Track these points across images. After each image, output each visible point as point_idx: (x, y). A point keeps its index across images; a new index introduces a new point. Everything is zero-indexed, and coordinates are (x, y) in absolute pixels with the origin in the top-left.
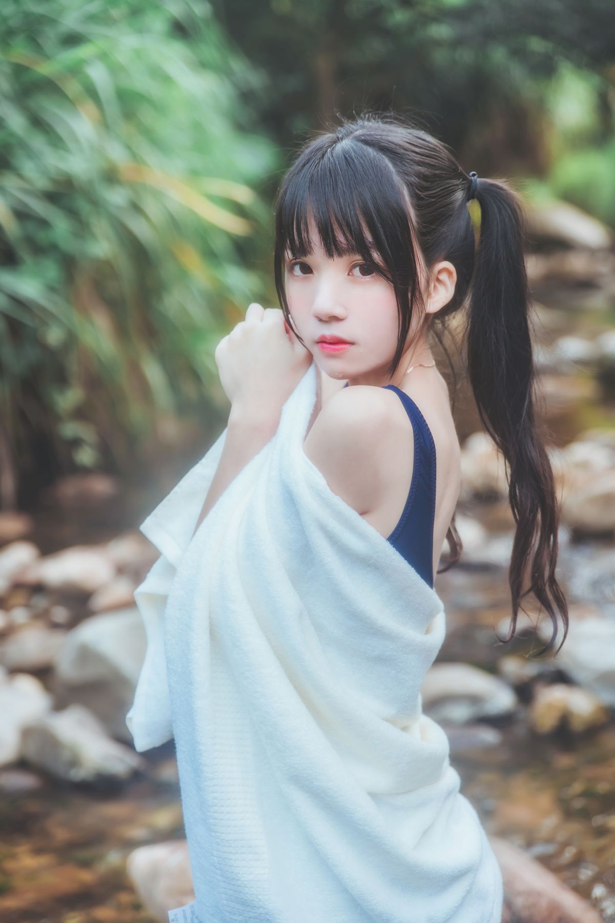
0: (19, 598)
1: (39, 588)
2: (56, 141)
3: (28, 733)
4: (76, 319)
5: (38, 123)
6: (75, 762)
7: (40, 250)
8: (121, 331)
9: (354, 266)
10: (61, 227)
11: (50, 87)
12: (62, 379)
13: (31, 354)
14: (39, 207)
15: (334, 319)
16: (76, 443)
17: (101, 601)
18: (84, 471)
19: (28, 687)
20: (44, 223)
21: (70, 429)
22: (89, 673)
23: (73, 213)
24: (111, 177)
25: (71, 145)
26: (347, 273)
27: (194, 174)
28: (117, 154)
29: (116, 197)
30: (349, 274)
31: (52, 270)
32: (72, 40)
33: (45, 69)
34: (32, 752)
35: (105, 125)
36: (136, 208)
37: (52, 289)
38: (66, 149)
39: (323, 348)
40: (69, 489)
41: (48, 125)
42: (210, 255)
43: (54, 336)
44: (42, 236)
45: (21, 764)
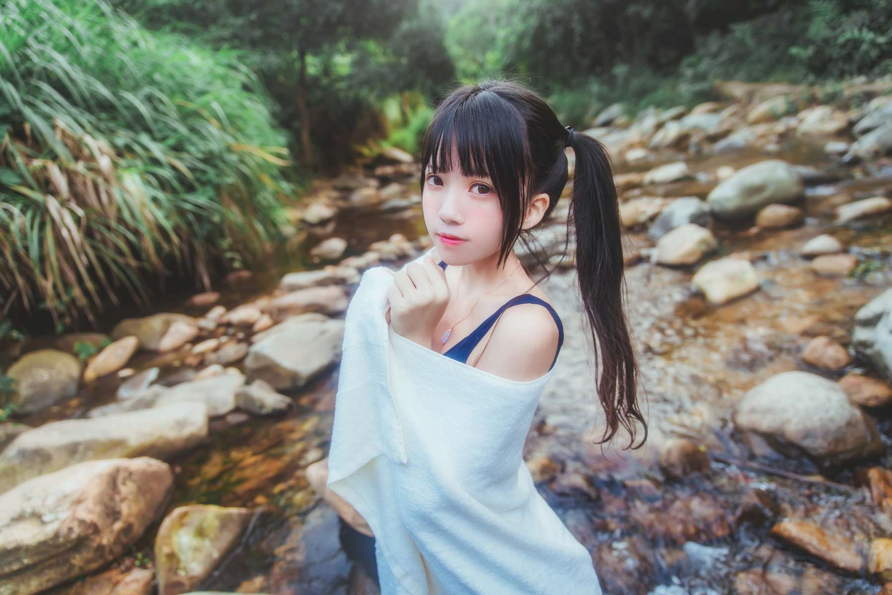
0: (222, 330)
1: (229, 325)
2: (203, 138)
3: (238, 396)
4: (224, 210)
5: (193, 130)
6: (262, 406)
7: (203, 184)
8: (244, 212)
9: (475, 185)
10: (211, 173)
11: (196, 114)
12: (222, 235)
13: (208, 226)
14: (201, 166)
15: (454, 223)
16: (232, 260)
17: (257, 327)
18: (237, 270)
19: (233, 372)
20: (204, 172)
21: (229, 255)
22: (260, 364)
23: (215, 167)
24: (229, 150)
25: (211, 139)
26: (468, 190)
27: (263, 146)
28: (230, 140)
29: (233, 158)
30: (469, 191)
31: (211, 192)
32: (202, 93)
33: (191, 106)
34: (241, 404)
35: (223, 128)
36: (242, 161)
37: (211, 199)
38: (208, 140)
39: (443, 241)
40: (232, 277)
41: (199, 131)
42: (273, 177)
43: (216, 218)
44: (204, 178)
45: (237, 410)
